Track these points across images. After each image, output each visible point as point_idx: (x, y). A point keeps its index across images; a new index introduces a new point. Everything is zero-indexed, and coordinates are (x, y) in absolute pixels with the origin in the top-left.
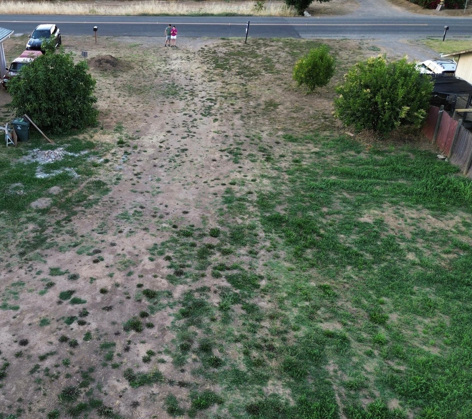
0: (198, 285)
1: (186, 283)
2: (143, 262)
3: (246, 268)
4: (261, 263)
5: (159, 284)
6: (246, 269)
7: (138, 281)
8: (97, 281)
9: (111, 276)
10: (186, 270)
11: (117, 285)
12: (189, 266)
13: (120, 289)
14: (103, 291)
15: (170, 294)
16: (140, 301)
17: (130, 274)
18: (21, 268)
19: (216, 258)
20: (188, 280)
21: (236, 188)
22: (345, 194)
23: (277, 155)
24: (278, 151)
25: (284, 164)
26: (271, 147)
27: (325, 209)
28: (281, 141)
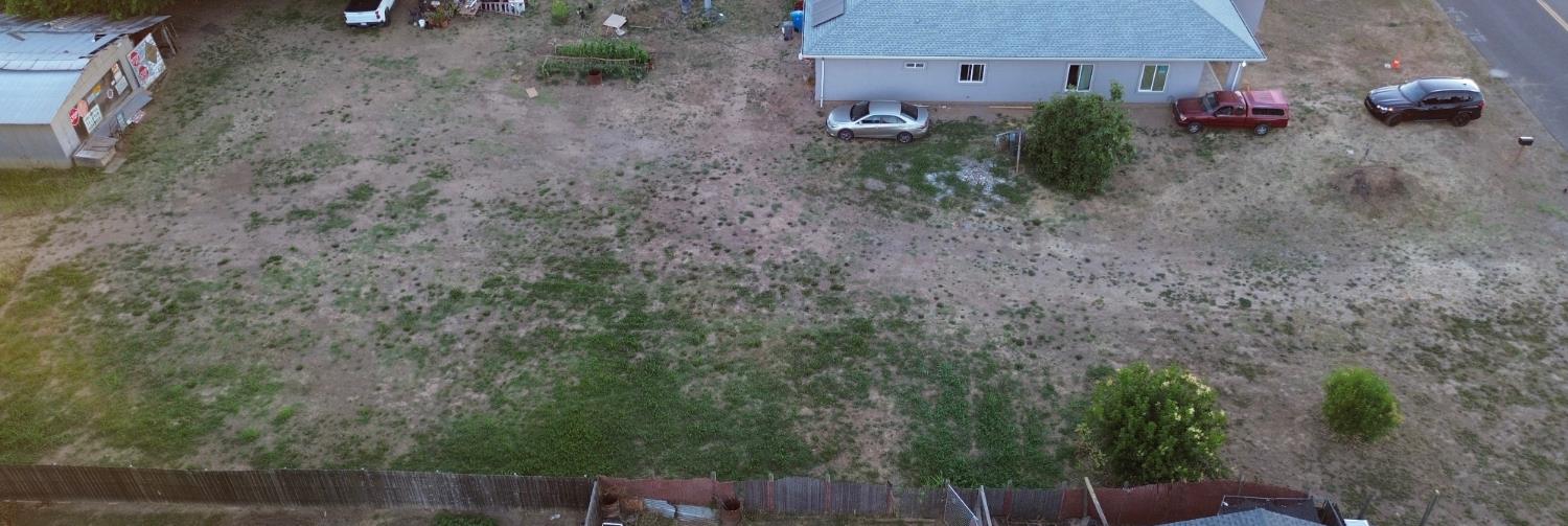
21: (933, 307)
22: (934, 392)
23: (1035, 352)
24: (1046, 355)
25: (1005, 353)
26: (1059, 348)
27: (893, 369)
28: (1087, 361)
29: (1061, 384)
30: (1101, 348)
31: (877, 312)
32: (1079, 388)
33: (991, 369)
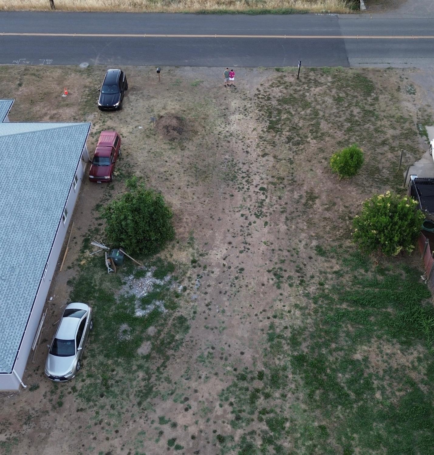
0: (249, 429)
1: (241, 427)
2: (216, 409)
3: (278, 410)
4: (288, 405)
5: (226, 429)
6: (279, 412)
7: (213, 427)
8: (189, 428)
9: (196, 423)
10: (242, 415)
11: (201, 431)
12: (244, 411)
13: (203, 434)
14: (193, 437)
15: (232, 438)
16: (215, 445)
17: (208, 420)
18: (141, 418)
19: (261, 402)
20: (244, 424)
21: (277, 322)
22: (349, 326)
23: (308, 276)
24: (310, 271)
25: (312, 289)
26: (305, 265)
27: (333, 346)
28: (313, 255)
31: (284, 353)
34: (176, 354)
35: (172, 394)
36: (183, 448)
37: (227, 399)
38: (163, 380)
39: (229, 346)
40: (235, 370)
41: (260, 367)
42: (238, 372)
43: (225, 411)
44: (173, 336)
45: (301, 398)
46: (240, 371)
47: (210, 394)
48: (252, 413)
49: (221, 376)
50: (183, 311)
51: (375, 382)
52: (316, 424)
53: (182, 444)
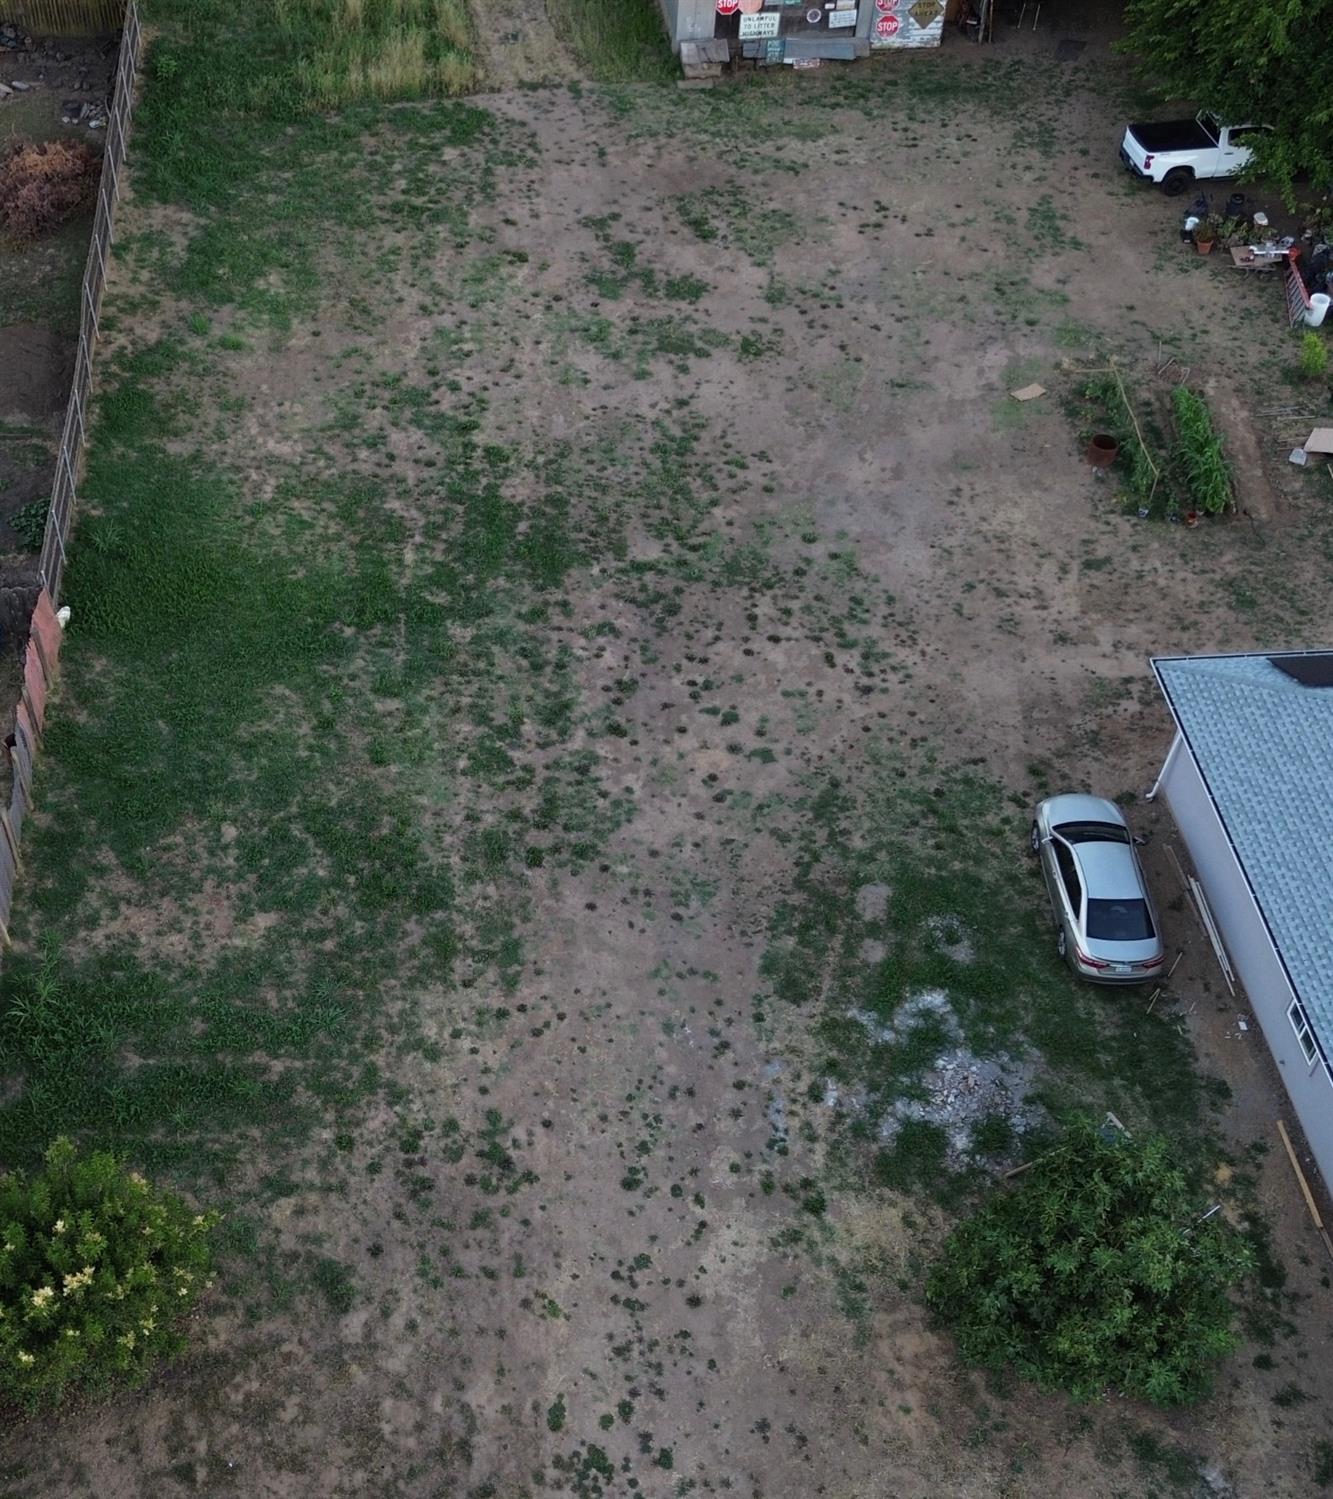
0: (553, 752)
1: (571, 754)
2: (640, 783)
3: (486, 788)
4: (462, 799)
5: (607, 748)
6: (484, 786)
7: (640, 750)
8: (697, 745)
9: (681, 756)
10: (575, 776)
11: (666, 742)
12: (569, 784)
13: (662, 737)
14: (682, 730)
15: (591, 734)
16: (629, 721)
17: (654, 763)
18: (821, 758)
19: (529, 802)
20: (568, 759)
21: (496, 1001)
23: (388, 1173)
24: (382, 1192)
25: (378, 1119)
26: (398, 1216)
27: (329, 945)
28: (365, 1265)
29: (300, 1212)
30: (405, 1293)
31: (472, 915)
32: (288, 1242)
33: (333, 1094)
34: (780, 896)
35: (760, 807)
36: (701, 711)
37: (617, 804)
38: (795, 835)
39: (631, 925)
40: (605, 869)
41: (538, 877)
42: (597, 862)
43: (617, 781)
44: (802, 942)
45: (428, 816)
46: (591, 867)
47: (662, 812)
48: (548, 781)
49: (642, 853)
50: (797, 1020)
51: (231, 861)
52: (394, 769)
53: (705, 718)
